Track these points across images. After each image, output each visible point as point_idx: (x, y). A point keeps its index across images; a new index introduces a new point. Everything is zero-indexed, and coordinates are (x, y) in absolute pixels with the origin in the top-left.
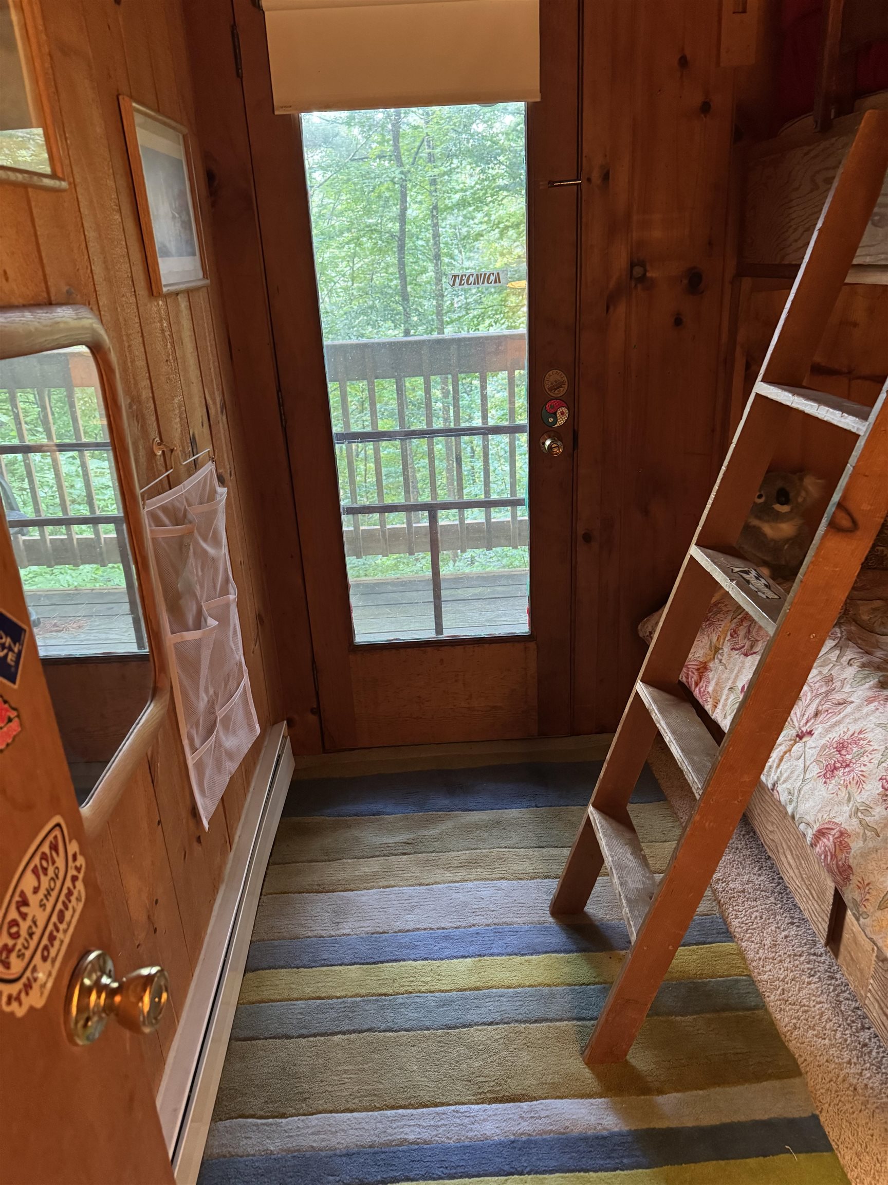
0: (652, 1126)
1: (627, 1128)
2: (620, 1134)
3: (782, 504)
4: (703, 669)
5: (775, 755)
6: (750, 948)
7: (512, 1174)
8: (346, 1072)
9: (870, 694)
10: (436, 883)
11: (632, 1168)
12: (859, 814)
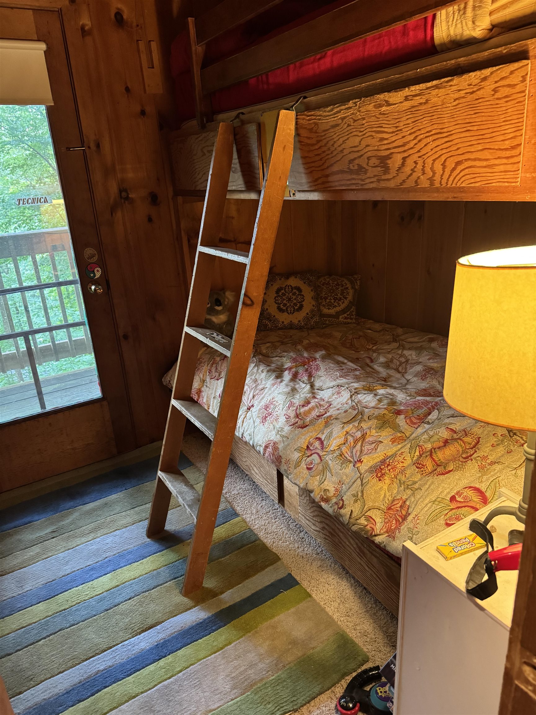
0: (222, 608)
1: (211, 614)
2: (209, 618)
3: (219, 306)
4: (199, 392)
5: (239, 421)
6: (248, 518)
7: (161, 659)
8: (52, 656)
9: (273, 382)
10: (78, 545)
11: (218, 629)
12: (279, 433)
